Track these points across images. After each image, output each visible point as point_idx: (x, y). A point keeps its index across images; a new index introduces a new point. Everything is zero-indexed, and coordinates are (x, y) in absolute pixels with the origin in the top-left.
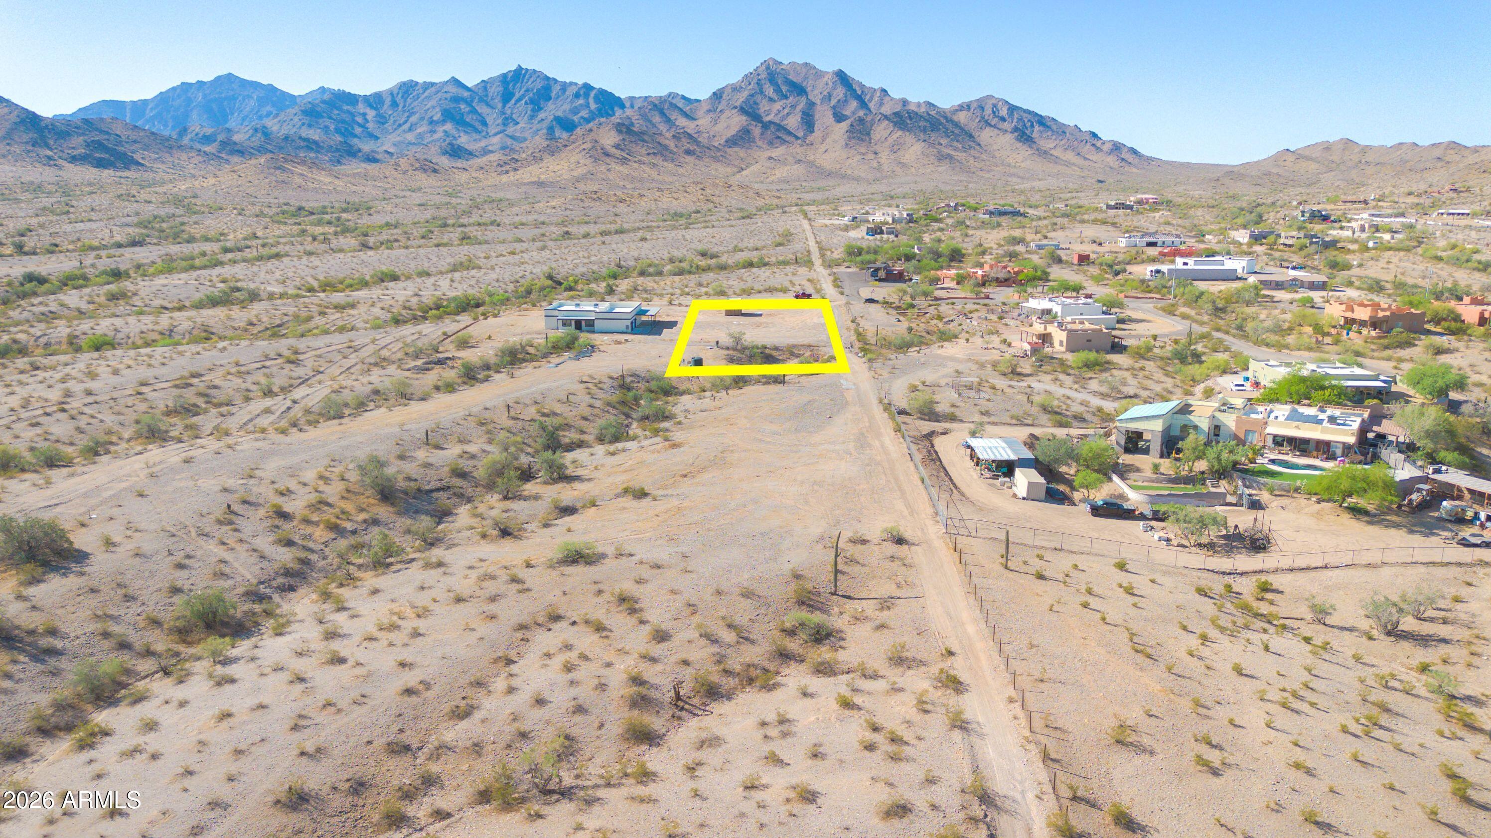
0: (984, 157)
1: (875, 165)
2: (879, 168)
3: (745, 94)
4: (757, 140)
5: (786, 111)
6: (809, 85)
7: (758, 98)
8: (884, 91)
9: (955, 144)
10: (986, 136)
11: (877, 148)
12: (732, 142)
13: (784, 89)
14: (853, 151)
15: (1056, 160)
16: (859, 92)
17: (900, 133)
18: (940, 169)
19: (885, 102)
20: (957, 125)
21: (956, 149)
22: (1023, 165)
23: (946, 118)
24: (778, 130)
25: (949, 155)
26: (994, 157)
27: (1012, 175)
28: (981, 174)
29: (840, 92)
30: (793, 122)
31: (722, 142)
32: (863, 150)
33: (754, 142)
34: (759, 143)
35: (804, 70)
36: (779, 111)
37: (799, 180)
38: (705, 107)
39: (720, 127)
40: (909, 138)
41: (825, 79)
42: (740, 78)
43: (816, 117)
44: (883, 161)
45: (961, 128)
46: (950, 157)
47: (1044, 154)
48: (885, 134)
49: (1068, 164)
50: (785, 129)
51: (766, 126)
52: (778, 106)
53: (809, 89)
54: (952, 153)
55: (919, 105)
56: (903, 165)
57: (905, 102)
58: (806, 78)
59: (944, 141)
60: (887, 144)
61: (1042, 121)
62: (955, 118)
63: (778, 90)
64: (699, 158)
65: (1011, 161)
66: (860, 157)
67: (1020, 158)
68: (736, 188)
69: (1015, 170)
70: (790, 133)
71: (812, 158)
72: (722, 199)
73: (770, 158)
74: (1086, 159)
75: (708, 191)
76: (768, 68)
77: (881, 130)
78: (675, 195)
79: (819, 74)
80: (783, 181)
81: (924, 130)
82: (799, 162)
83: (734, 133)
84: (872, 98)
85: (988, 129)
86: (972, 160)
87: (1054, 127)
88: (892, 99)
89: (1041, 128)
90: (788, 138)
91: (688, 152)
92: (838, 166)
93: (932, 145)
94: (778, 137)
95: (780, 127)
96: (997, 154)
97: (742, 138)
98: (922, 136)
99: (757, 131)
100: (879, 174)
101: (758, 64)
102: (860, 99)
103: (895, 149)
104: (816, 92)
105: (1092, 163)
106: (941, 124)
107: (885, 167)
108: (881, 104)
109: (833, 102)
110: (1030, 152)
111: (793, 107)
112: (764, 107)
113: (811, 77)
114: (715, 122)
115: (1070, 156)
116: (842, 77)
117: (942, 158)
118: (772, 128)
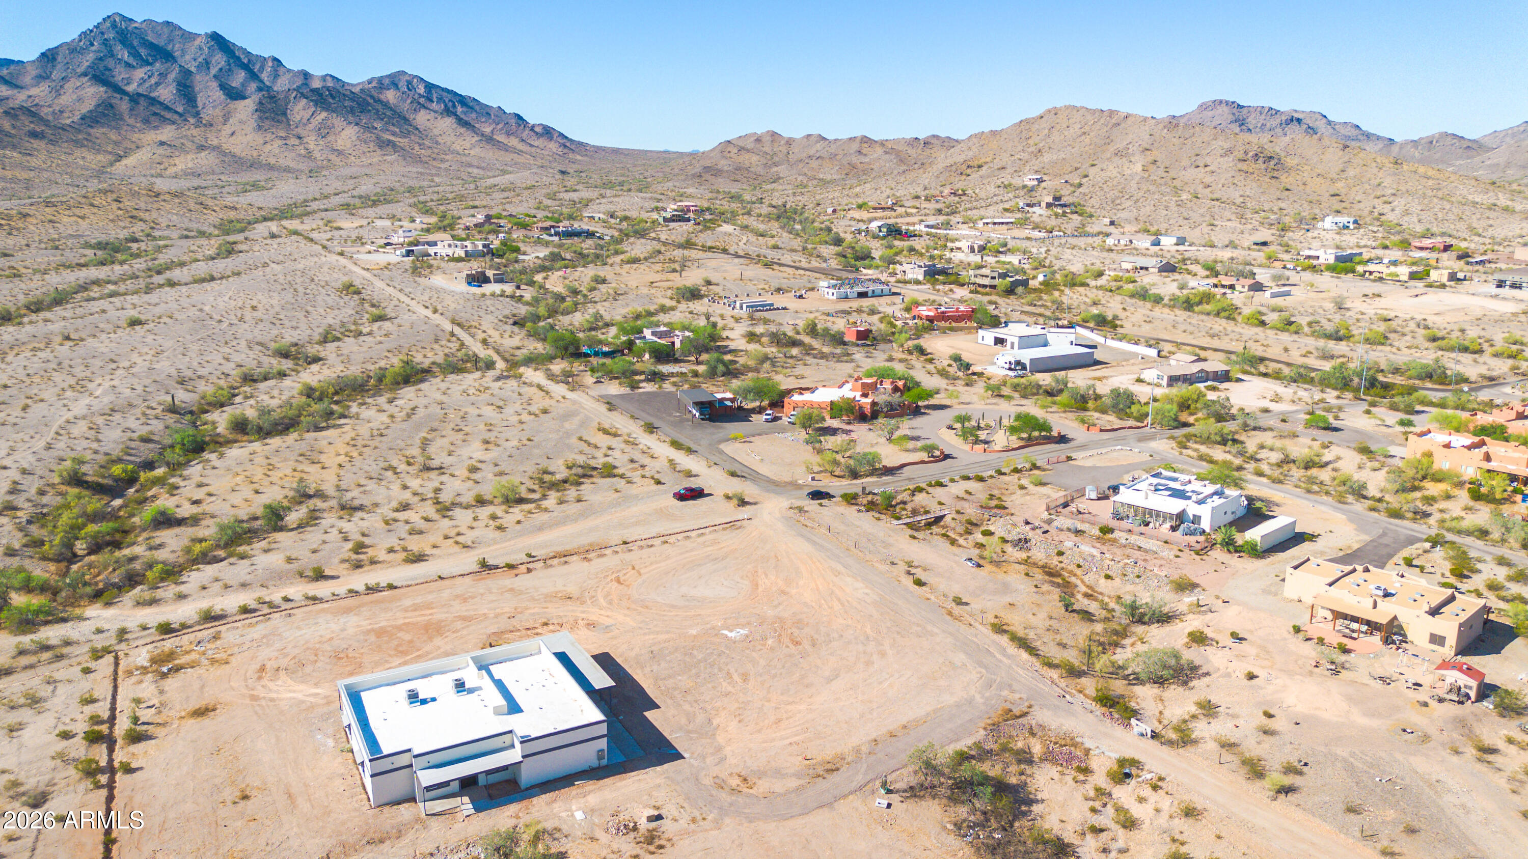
0: (427, 143)
1: (303, 152)
2: (309, 155)
3: (91, 57)
4: (127, 118)
5: (153, 81)
6: (176, 48)
7: (111, 63)
8: (275, 60)
9: (392, 128)
10: (422, 118)
11: (300, 131)
12: (92, 119)
13: (143, 52)
14: (269, 136)
15: (506, 148)
16: (246, 61)
17: (324, 114)
18: (389, 158)
19: (281, 73)
20: (386, 105)
21: (394, 134)
22: (472, 152)
23: (372, 97)
24: (152, 104)
25: (389, 141)
26: (437, 143)
27: (470, 165)
28: (435, 163)
29: (219, 60)
30: (166, 93)
31: (76, 119)
32: (282, 134)
33: (122, 119)
34: (131, 121)
35: (166, 30)
36: (144, 81)
37: (213, 173)
38: (33, 72)
39: (66, 99)
40: (338, 122)
41: (197, 42)
42: (75, 36)
43: (197, 89)
44: (311, 146)
45: (391, 109)
46: (389, 143)
47: (489, 140)
48: (307, 114)
49: (520, 152)
50: (161, 104)
51: (135, 98)
52: (140, 73)
53: (176, 54)
54: (392, 138)
55: (324, 78)
56: (340, 153)
57: (306, 75)
58: (170, 40)
59: (378, 125)
60: (311, 127)
61: (463, 100)
62: (382, 97)
63: (135, 54)
64: (51, 142)
65: (457, 147)
66: (280, 142)
67: (468, 145)
68: (167, 197)
69: (468, 159)
70: (167, 108)
71: (215, 142)
72: (155, 215)
73: (162, 143)
74: (531, 146)
75: (128, 203)
76: (114, 25)
77: (300, 110)
78: (77, 212)
79: (189, 37)
80: (193, 174)
81: (352, 111)
82: (201, 148)
83: (92, 107)
84: (262, 68)
85: (423, 112)
86: (417, 148)
87: (477, 108)
88: (289, 71)
89: (465, 109)
90: (168, 115)
91: (34, 135)
92: (255, 154)
93: (369, 129)
94: (155, 114)
95: (153, 101)
96: (440, 139)
97: (105, 115)
98: (351, 118)
99: (124, 106)
100: (312, 164)
101: (100, 20)
102: (246, 67)
103: (324, 131)
104: (187, 57)
105: (538, 150)
106: (369, 104)
107: (317, 154)
108: (276, 76)
109: (213, 71)
110: (477, 138)
111: (163, 75)
112: (120, 75)
113: (178, 40)
114: (58, 91)
115: (513, 142)
116: (217, 40)
117: (384, 144)
118: (142, 101)
